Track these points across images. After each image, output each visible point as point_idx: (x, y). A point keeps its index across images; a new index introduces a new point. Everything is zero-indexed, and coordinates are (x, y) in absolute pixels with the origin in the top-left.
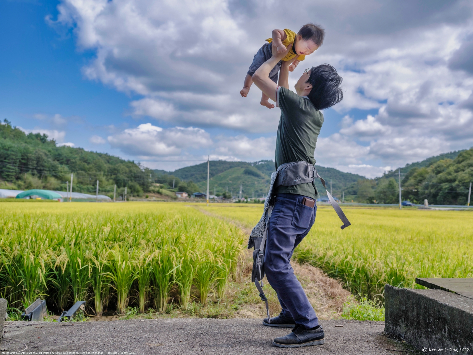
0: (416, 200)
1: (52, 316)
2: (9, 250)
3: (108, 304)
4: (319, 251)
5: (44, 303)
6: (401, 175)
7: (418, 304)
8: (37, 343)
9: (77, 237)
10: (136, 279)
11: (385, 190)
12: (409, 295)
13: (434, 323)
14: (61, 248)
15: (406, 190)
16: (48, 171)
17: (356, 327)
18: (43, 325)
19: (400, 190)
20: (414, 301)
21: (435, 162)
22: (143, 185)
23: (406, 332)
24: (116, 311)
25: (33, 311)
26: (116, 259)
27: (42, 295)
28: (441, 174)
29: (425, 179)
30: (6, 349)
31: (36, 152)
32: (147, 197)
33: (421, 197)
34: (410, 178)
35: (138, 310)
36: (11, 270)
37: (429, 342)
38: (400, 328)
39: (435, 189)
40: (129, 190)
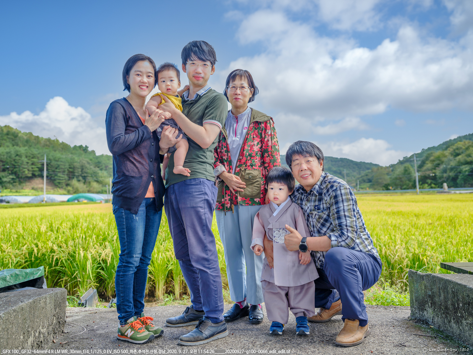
0: (434, 184)
1: (102, 303)
2: (65, 247)
3: (148, 293)
5: (95, 292)
6: (417, 161)
7: (445, 288)
8: (92, 327)
10: (171, 269)
11: (401, 176)
12: (434, 280)
13: (464, 308)
14: (106, 244)
15: (423, 175)
16: (90, 177)
17: (381, 311)
18: (97, 311)
19: (417, 175)
20: (441, 286)
21: (453, 144)
23: (433, 317)
24: (155, 299)
25: (87, 299)
27: (93, 285)
28: (460, 157)
29: (442, 162)
30: (69, 331)
31: (80, 161)
33: (440, 181)
34: (427, 162)
35: (174, 298)
36: (67, 264)
37: (459, 327)
38: (427, 313)
39: (454, 172)
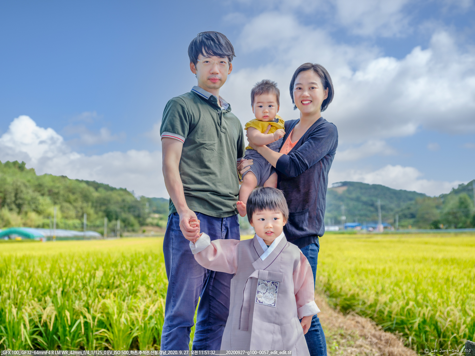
4: (368, 296)
9: (64, 285)
10: (136, 337)
14: (46, 298)
16: (27, 204)
22: (138, 217)
26: (110, 311)
32: (144, 232)
40: (123, 225)
